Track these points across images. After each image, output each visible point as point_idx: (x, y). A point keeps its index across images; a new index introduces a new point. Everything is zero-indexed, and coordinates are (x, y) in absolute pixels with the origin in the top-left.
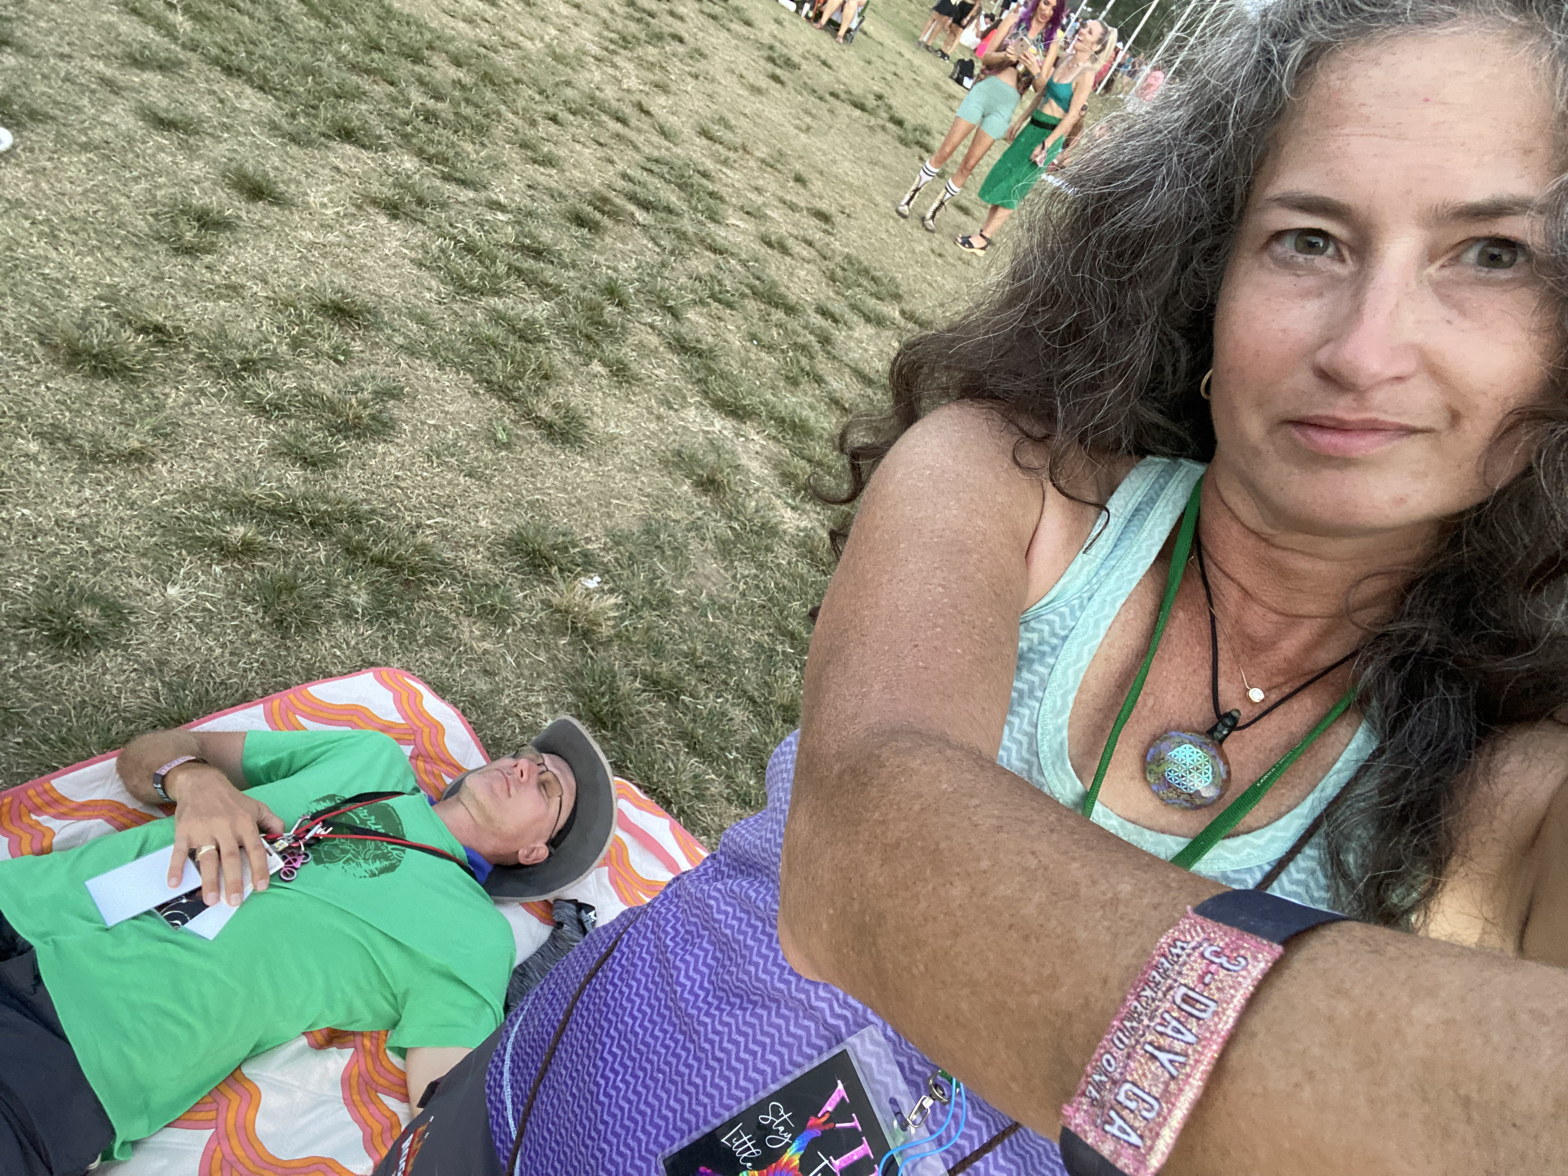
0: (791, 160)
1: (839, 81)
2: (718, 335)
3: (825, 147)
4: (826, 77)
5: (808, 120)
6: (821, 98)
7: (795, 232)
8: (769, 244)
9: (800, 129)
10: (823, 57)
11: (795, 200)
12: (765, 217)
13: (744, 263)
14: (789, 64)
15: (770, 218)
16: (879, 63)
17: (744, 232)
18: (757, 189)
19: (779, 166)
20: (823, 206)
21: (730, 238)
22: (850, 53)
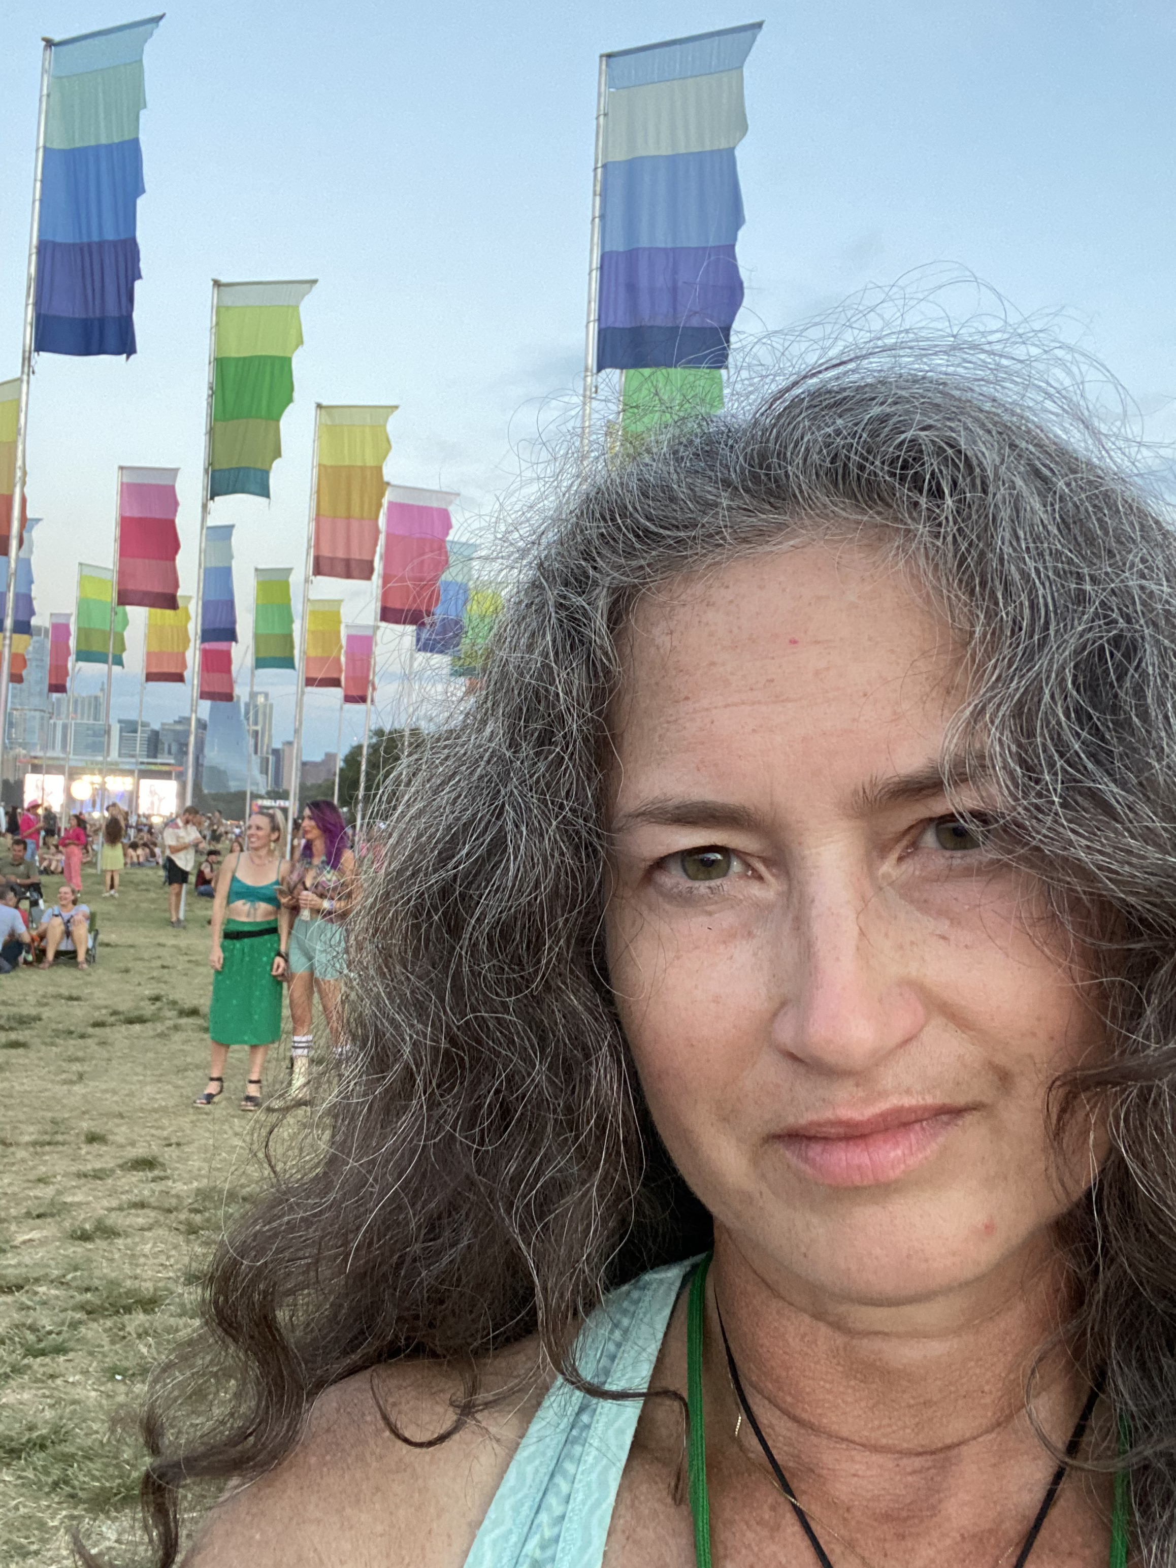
0: (73, 1123)
1: (98, 1008)
2: (59, 1401)
3: (113, 1085)
4: (79, 1011)
5: (76, 1067)
6: (82, 1036)
7: (114, 1203)
8: (85, 1237)
9: (72, 1082)
10: (65, 992)
11: (98, 1165)
12: (66, 1207)
13: (61, 1282)
14: (23, 1021)
16: (139, 965)
17: (43, 1242)
18: (40, 1180)
19: (60, 1138)
20: (139, 1151)
21: (27, 1260)
22: (99, 973)
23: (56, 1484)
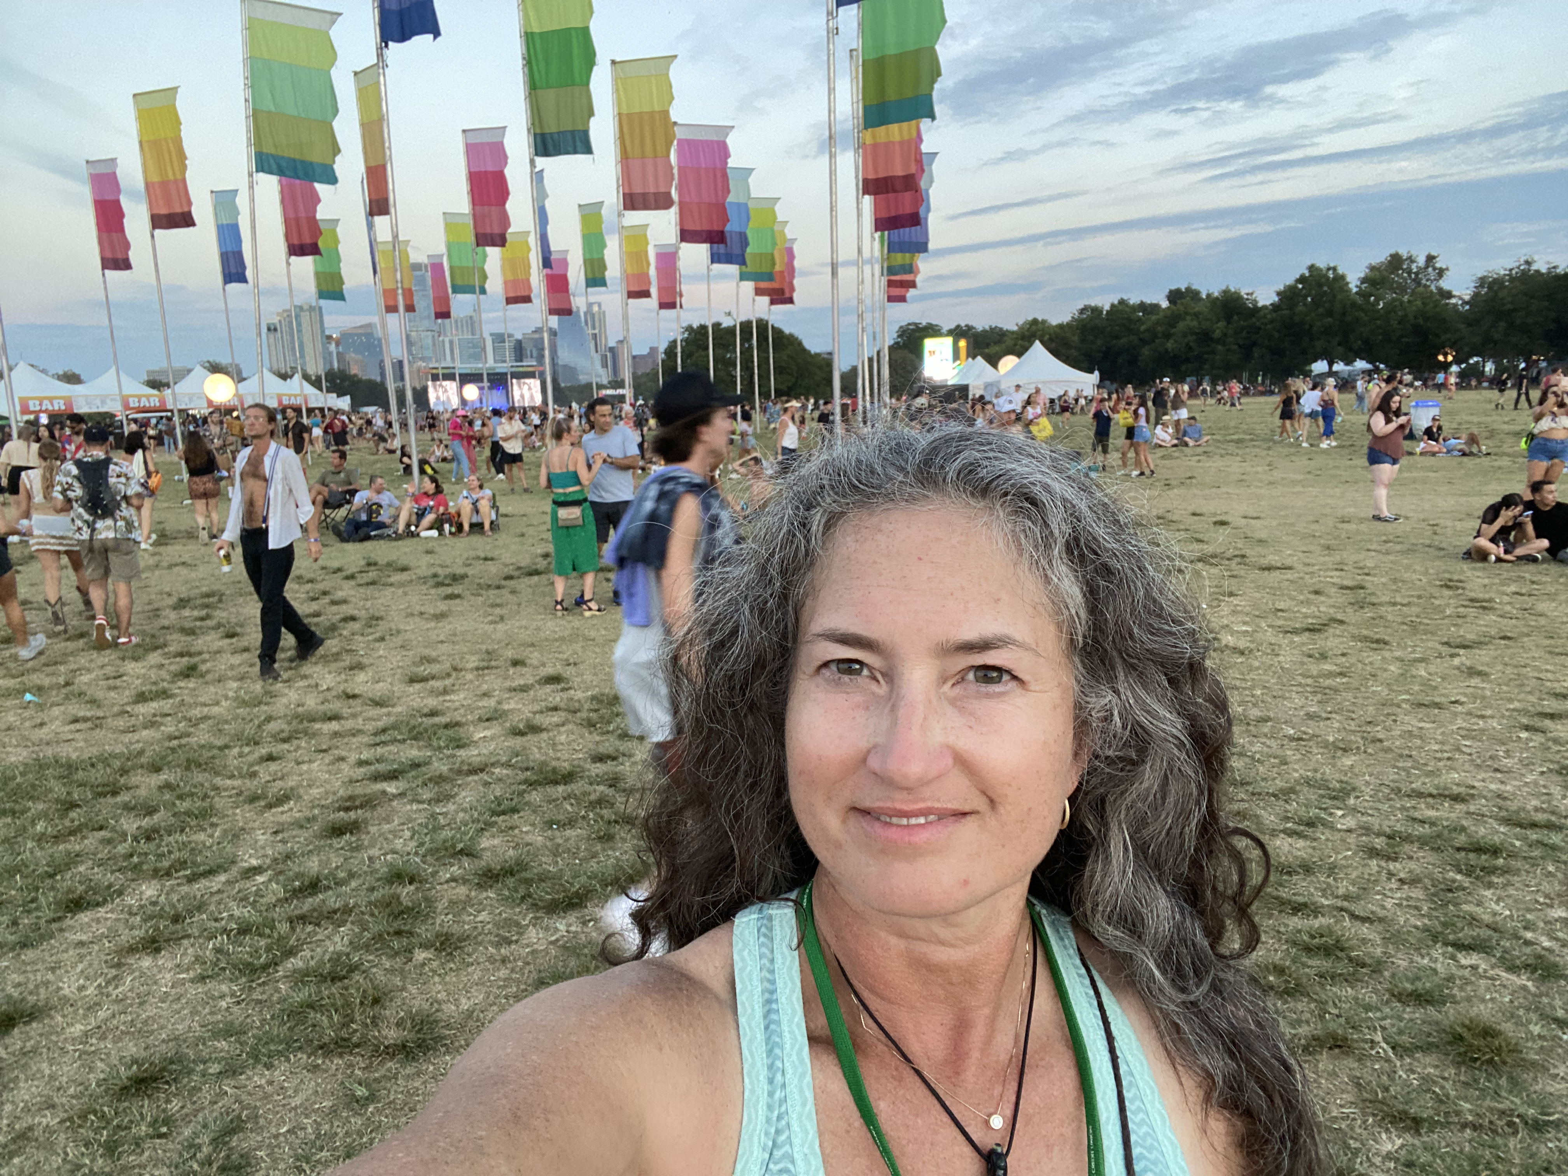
0: (501, 652)
1: (506, 565)
2: (518, 844)
3: (524, 623)
4: (493, 568)
5: (498, 611)
6: (498, 587)
7: (537, 708)
8: (522, 734)
9: (496, 622)
10: (482, 555)
11: (522, 682)
12: (505, 713)
13: (508, 765)
14: (456, 578)
15: (512, 711)
16: (530, 531)
17: (492, 738)
18: (485, 695)
19: (493, 663)
20: (550, 670)
21: (485, 751)
22: (503, 538)
23: (523, 898)
